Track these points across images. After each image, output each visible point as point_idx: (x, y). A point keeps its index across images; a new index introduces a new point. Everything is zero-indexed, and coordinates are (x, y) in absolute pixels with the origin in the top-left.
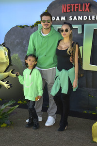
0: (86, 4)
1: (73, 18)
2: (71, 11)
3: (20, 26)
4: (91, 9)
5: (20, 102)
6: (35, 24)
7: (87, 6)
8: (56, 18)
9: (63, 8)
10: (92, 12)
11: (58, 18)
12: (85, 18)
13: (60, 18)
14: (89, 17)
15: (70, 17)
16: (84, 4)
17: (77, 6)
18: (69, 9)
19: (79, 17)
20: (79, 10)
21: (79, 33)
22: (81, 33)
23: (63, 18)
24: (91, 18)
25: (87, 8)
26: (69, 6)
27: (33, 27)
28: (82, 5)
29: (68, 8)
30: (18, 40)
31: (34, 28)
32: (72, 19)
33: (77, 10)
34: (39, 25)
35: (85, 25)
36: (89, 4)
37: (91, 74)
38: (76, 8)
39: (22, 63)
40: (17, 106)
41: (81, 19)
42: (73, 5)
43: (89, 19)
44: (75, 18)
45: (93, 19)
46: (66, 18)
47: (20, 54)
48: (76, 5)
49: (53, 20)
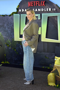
0: (43, 1)
1: (35, 10)
2: (34, 6)
3: (2, 15)
4: (46, 5)
5: (3, 62)
6: (12, 14)
8: (24, 10)
9: (29, 4)
10: (47, 6)
12: (42, 10)
14: (45, 9)
16: (41, 2)
18: (32, 5)
19: (39, 9)
20: (39, 5)
21: (39, 19)
22: (40, 19)
24: (46, 10)
25: (43, 4)
26: (32, 3)
27: (10, 15)
30: (1, 24)
31: (11, 17)
32: (34, 10)
33: (37, 5)
34: (14, 14)
35: (42, 14)
36: (44, 1)
37: (47, 44)
38: (37, 4)
39: (4, 38)
40: (1, 65)
41: (40, 10)
42: (34, 2)
43: (45, 10)
44: (36, 10)
45: (47, 10)
47: (3, 33)
49: (22, 11)
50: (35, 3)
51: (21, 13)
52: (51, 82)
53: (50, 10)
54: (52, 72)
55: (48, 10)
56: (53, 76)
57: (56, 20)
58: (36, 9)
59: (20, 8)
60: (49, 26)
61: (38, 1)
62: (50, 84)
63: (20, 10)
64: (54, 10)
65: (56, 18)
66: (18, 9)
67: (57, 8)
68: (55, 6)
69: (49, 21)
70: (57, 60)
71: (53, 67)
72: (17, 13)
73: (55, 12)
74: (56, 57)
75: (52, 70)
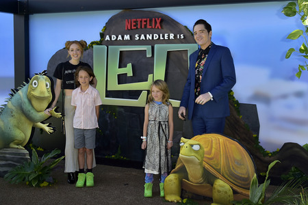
0: (157, 19)
1: (140, 36)
2: (137, 28)
4: (164, 26)
6: (89, 46)
7: (158, 22)
8: (117, 37)
9: (126, 24)
10: (165, 30)
11: (120, 38)
12: (156, 37)
13: (123, 37)
14: (161, 35)
15: (136, 36)
16: (154, 19)
17: (145, 21)
19: (148, 36)
20: (148, 27)
21: (148, 56)
22: (150, 56)
23: (127, 37)
24: (163, 36)
25: (158, 25)
26: (134, 22)
28: (151, 21)
29: (133, 24)
31: (87, 51)
32: (138, 38)
33: (145, 26)
34: (94, 46)
35: (156, 46)
36: (160, 19)
38: (143, 23)
41: (151, 38)
42: (139, 20)
43: (161, 38)
44: (143, 37)
45: (166, 38)
46: (130, 37)
48: (143, 20)
49: (113, 39)
50: (141, 21)
51: (111, 43)
52: (171, 194)
53: (172, 36)
54: (174, 173)
55: (169, 37)
56: (175, 181)
57: (185, 58)
58: (143, 35)
59: (107, 31)
60: (170, 71)
61: (147, 18)
62: (170, 198)
63: (107, 38)
64: (180, 37)
65: (184, 55)
66: (102, 35)
67: (188, 34)
68: (183, 28)
69: (170, 62)
70: (185, 145)
71: (176, 162)
72: (100, 43)
73: (183, 41)
74: (182, 138)
75: (174, 168)
